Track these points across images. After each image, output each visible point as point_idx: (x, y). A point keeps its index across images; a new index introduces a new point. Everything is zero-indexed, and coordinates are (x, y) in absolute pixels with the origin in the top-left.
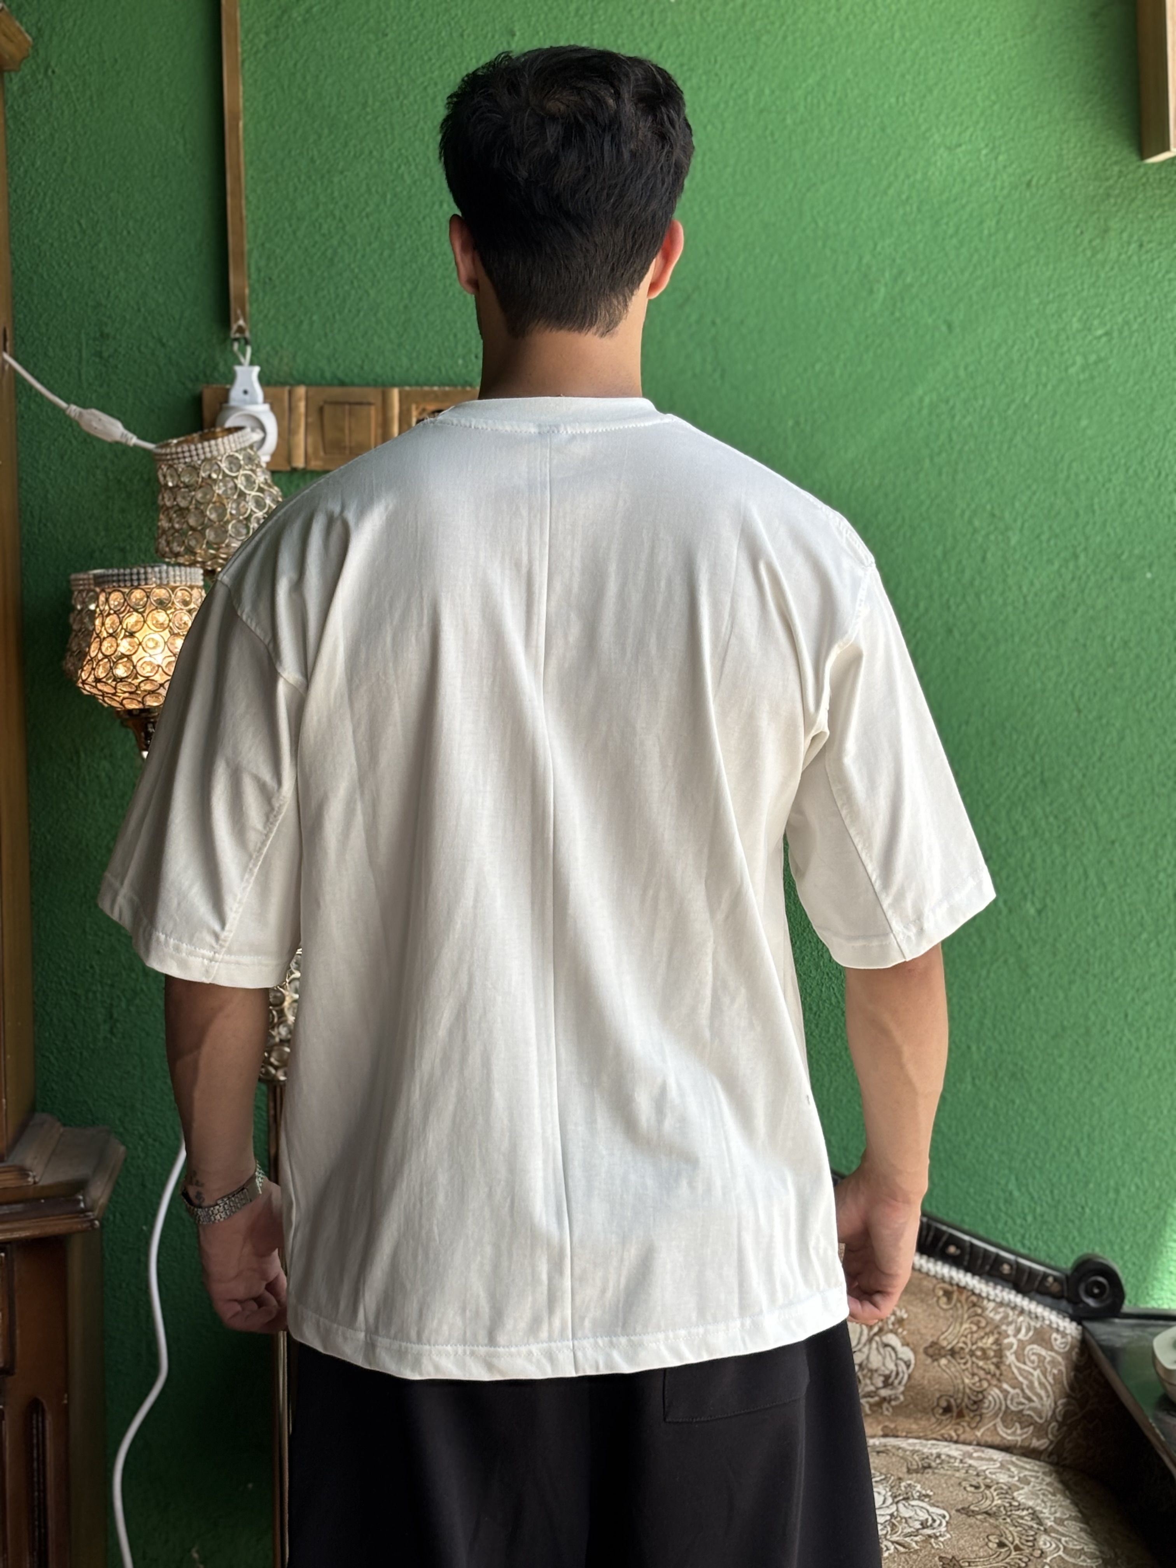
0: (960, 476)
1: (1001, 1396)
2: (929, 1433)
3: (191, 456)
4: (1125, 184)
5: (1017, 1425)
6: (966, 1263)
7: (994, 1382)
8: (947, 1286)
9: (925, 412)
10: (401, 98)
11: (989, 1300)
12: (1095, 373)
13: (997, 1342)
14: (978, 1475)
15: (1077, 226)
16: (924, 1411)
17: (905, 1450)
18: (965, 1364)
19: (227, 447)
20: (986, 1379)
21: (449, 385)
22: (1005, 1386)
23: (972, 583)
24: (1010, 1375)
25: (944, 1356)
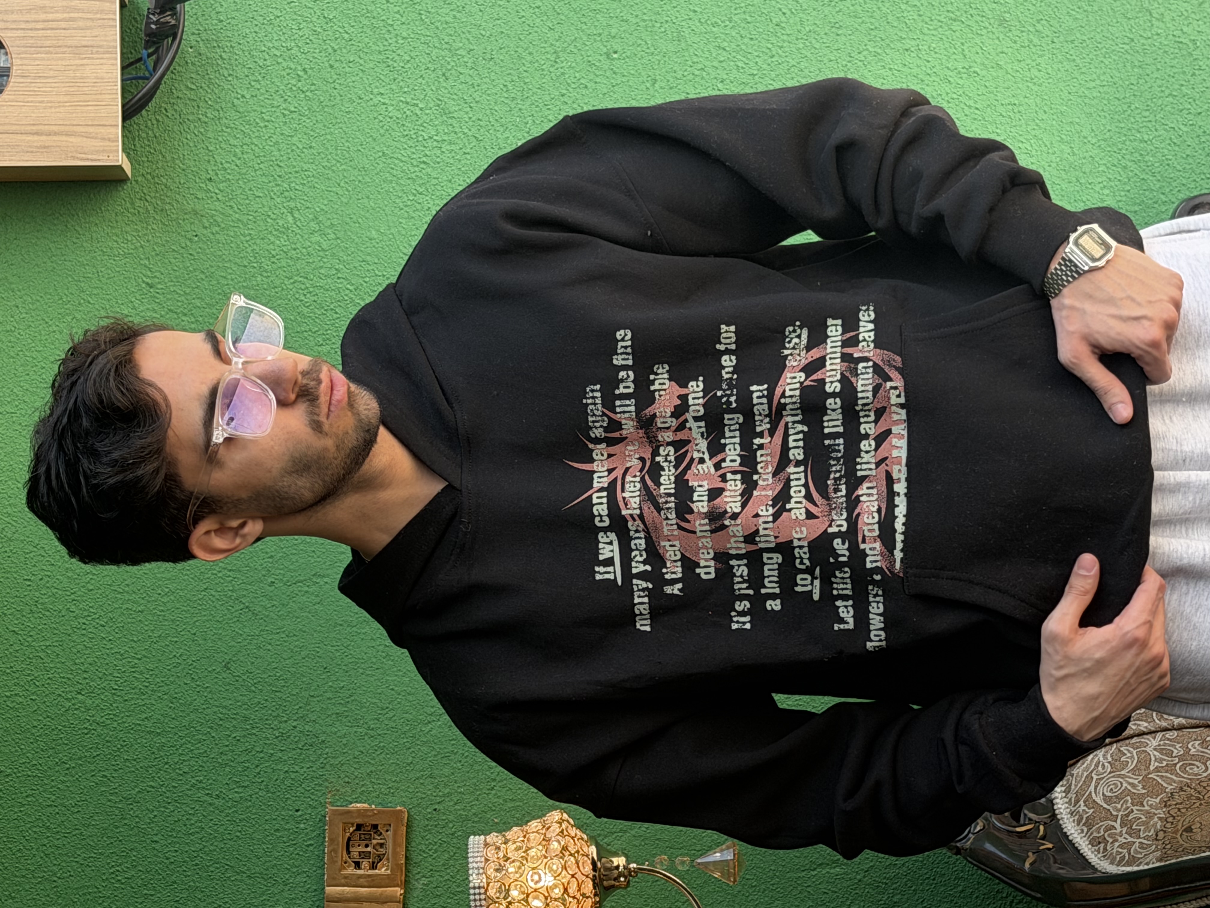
4: (153, 194)
10: (55, 879)
12: (328, 223)
15: (190, 240)
21: (324, 838)
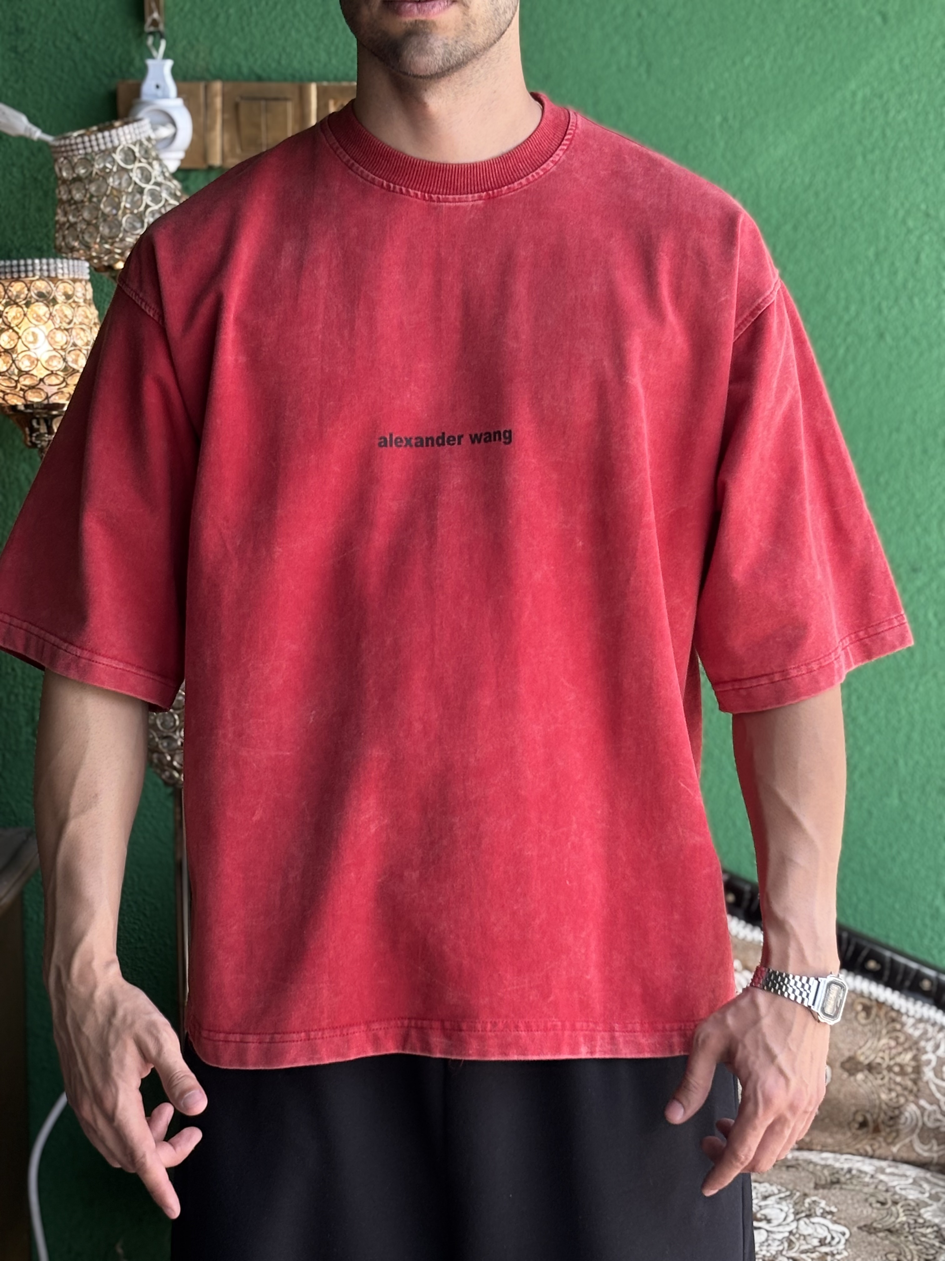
0: (894, 174)
1: (918, 1113)
2: (844, 1147)
3: (85, 148)
5: (934, 1142)
6: (886, 978)
7: (911, 1098)
8: (866, 1001)
9: (858, 108)
11: (908, 1016)
13: (915, 1058)
14: (887, 1191)
16: (840, 1125)
17: (816, 1165)
18: (882, 1079)
19: (122, 139)
20: (903, 1095)
22: (923, 1102)
23: (905, 286)
24: (927, 1092)
25: (862, 1070)
